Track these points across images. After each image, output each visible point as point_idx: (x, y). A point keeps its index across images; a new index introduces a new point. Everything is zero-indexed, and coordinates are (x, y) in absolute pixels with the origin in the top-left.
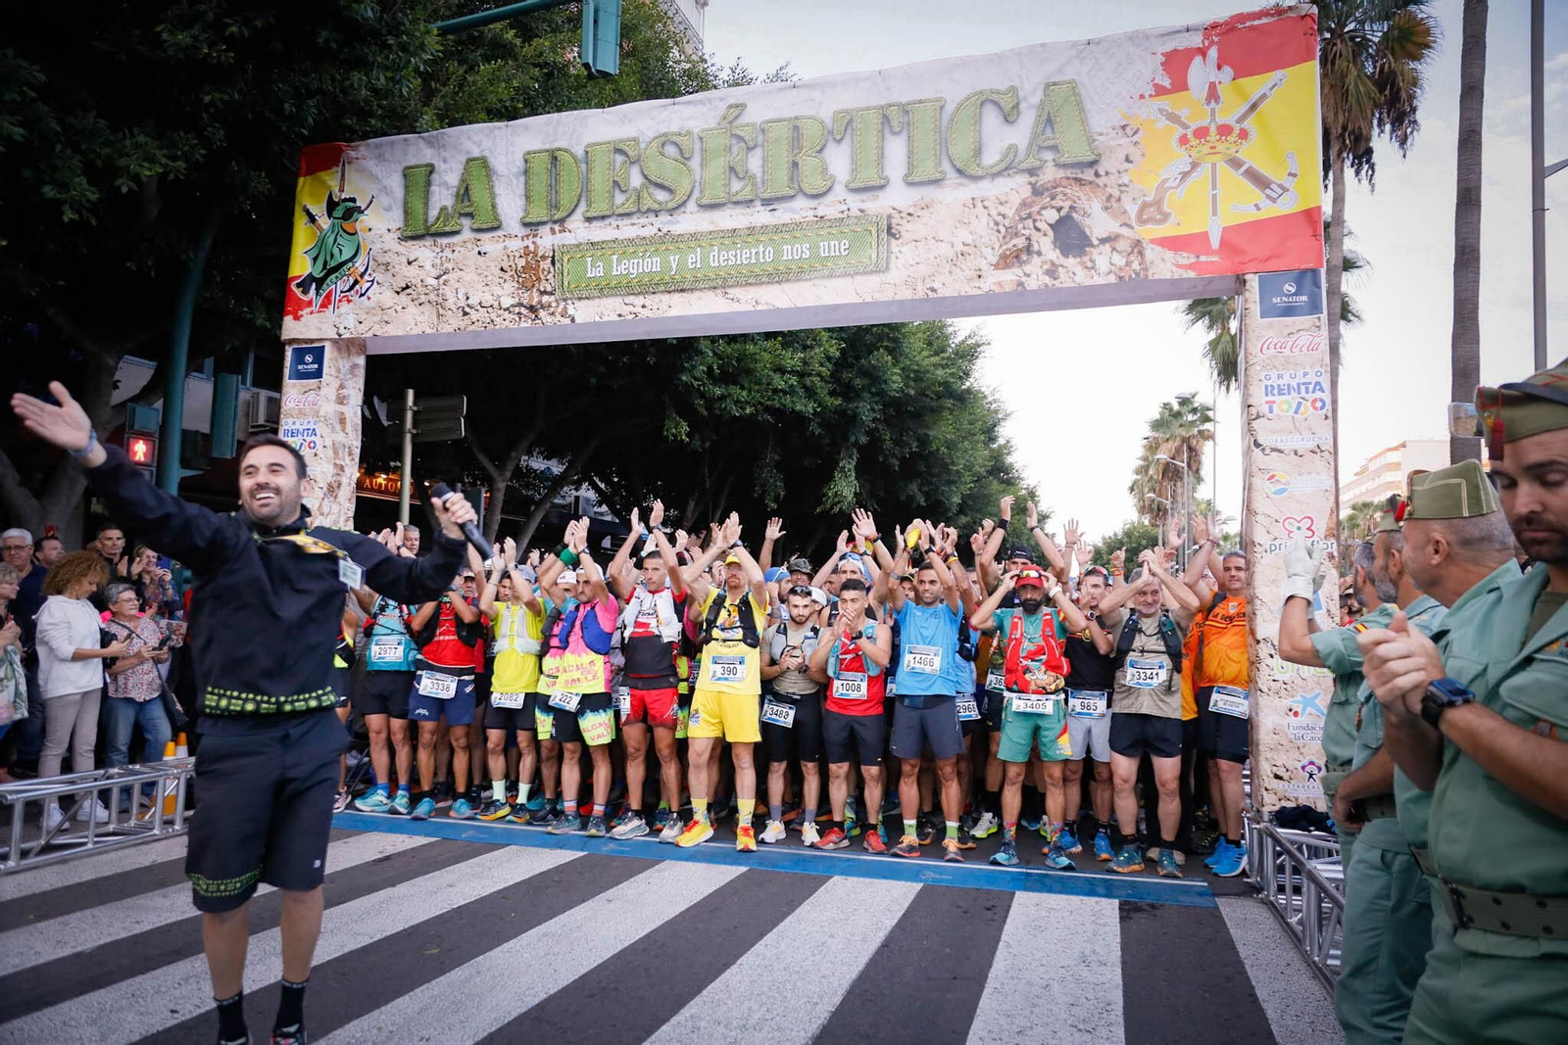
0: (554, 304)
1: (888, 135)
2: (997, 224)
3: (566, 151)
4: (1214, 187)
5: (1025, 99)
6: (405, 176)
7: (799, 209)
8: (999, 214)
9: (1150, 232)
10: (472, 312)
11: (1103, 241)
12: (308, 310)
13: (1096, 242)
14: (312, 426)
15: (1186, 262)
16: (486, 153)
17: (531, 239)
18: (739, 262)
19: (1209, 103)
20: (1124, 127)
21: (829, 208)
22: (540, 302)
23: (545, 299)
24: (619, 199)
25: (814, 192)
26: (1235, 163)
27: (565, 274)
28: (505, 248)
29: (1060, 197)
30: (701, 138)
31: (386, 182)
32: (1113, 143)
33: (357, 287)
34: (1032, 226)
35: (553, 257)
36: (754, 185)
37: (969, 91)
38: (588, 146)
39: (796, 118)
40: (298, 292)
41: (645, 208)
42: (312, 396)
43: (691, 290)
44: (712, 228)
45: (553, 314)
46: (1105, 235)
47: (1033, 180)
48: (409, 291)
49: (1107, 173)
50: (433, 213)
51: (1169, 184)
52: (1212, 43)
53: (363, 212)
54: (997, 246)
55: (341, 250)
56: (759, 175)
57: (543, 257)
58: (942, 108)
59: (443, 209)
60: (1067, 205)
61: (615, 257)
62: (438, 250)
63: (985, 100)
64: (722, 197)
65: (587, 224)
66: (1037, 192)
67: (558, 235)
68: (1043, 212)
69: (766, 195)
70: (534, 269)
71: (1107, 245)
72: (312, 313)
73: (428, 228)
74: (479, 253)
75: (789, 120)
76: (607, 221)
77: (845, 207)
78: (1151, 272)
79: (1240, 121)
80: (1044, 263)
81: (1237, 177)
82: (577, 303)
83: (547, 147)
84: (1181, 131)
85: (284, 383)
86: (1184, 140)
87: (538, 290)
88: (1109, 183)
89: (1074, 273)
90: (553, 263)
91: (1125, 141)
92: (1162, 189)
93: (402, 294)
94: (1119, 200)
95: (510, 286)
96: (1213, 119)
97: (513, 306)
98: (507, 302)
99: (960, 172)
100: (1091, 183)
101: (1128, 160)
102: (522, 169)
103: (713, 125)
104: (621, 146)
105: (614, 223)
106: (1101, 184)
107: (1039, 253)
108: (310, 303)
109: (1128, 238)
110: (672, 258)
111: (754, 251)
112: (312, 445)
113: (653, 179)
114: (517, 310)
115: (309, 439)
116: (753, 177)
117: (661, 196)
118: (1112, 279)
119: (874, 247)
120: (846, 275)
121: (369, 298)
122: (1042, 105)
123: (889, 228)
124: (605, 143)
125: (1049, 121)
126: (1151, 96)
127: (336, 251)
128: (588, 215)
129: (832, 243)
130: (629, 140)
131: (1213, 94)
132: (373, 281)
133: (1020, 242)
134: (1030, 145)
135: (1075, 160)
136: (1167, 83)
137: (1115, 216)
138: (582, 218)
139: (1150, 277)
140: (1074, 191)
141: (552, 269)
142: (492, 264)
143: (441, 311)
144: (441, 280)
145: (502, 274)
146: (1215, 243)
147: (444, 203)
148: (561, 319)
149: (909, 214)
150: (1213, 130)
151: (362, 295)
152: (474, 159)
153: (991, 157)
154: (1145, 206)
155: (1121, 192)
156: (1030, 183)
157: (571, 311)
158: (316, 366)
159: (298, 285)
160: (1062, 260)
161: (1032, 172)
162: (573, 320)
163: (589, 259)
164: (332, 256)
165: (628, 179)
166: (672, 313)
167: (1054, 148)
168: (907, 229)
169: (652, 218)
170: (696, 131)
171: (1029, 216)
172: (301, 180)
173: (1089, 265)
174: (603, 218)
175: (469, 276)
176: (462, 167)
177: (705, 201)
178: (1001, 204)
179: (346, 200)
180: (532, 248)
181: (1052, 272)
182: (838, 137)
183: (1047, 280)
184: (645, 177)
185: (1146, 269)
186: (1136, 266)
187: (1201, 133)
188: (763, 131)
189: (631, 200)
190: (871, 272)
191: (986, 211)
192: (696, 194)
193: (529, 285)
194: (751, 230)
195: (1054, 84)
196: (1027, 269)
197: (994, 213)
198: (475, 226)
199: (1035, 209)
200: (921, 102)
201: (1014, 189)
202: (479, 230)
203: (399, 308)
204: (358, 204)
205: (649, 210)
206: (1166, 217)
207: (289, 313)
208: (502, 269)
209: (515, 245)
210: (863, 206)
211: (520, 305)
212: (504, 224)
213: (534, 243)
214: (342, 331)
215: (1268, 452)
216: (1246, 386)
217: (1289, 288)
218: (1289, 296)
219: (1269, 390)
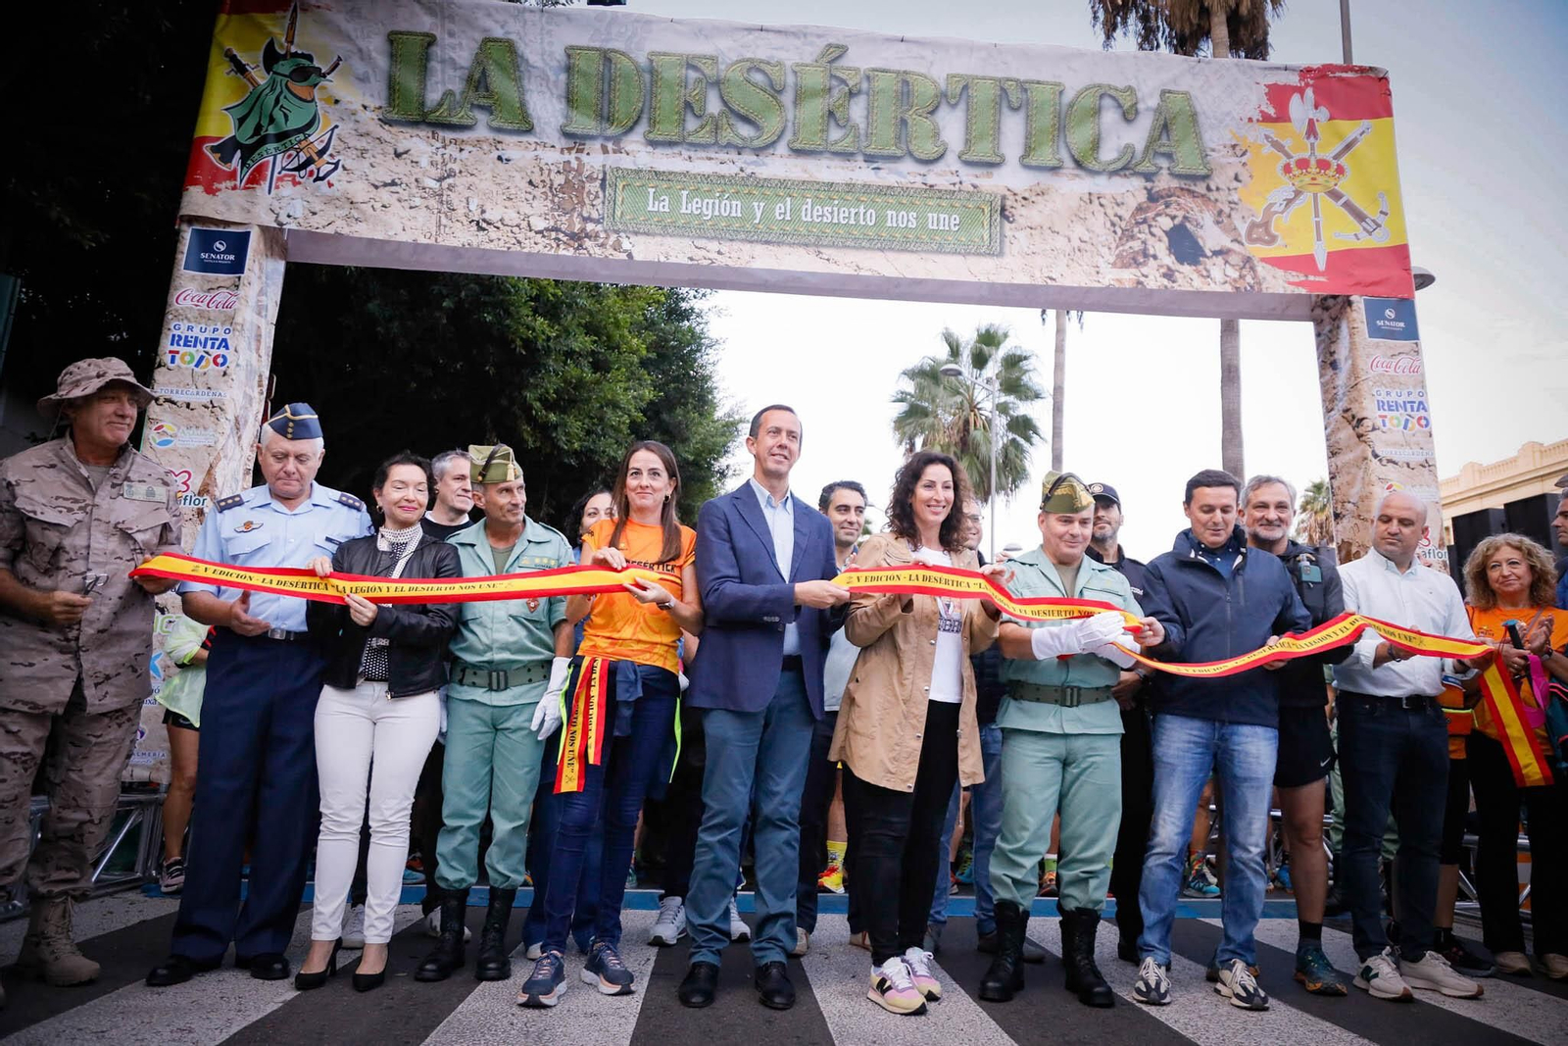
0: (603, 235)
1: (1005, 110)
2: (1113, 225)
3: (623, 54)
4: (1317, 216)
5: (1143, 99)
6: (391, 42)
7: (905, 174)
8: (1116, 215)
9: (1258, 251)
10: (491, 229)
11: (1216, 253)
12: (229, 184)
13: (1209, 254)
14: (220, 335)
15: (1296, 280)
16: (513, 37)
17: (574, 154)
18: (836, 221)
19: (1308, 138)
20: (1234, 147)
21: (940, 177)
22: (583, 230)
23: (590, 227)
24: (692, 124)
25: (923, 156)
26: (1335, 195)
27: (619, 203)
28: (537, 158)
29: (1174, 206)
30: (795, 73)
31: (362, 44)
32: (1224, 161)
33: (312, 167)
34: (1147, 231)
35: (604, 180)
36: (857, 136)
37: (1087, 82)
38: (653, 53)
39: (905, 72)
40: (214, 158)
41: (724, 142)
42: (222, 296)
43: (779, 244)
44: (805, 177)
45: (602, 245)
46: (1217, 248)
47: (1149, 185)
48: (394, 189)
49: (1218, 189)
50: (433, 96)
51: (1275, 208)
52: (1307, 85)
53: (324, 76)
54: (1113, 246)
55: (286, 116)
56: (862, 126)
57: (590, 178)
58: (1061, 93)
59: (449, 93)
60: (1180, 214)
61: (685, 193)
62: (439, 145)
63: (1104, 93)
64: (816, 142)
65: (650, 149)
66: (1153, 198)
67: (611, 155)
68: (1158, 219)
69: (869, 151)
70: (576, 190)
71: (1220, 258)
72: (234, 188)
73: (425, 115)
74: (500, 158)
75: (898, 73)
76: (676, 150)
77: (957, 180)
78: (1264, 286)
79: (1336, 157)
80: (1162, 266)
81: (1337, 207)
82: (633, 238)
83: (597, 45)
84: (1284, 160)
85: (176, 273)
86: (1287, 169)
87: (580, 215)
88: (1219, 198)
89: (1189, 278)
90: (603, 186)
91: (1233, 160)
92: (1269, 211)
93: (381, 190)
94: (1229, 216)
95: (541, 205)
96: (1313, 153)
97: (547, 229)
98: (540, 224)
99: (1079, 164)
100: (1203, 196)
101: (1236, 178)
102: (563, 64)
103: (808, 62)
104: (695, 62)
105: (686, 154)
106: (1212, 198)
107: (1155, 257)
108: (232, 176)
109: (1239, 253)
110: (756, 204)
111: (853, 211)
112: (220, 360)
113: (736, 108)
114: (553, 235)
115: (215, 352)
116: (855, 127)
117: (745, 131)
118: (1228, 288)
119: (987, 227)
120: (956, 253)
121: (330, 185)
122: (1158, 111)
123: (1003, 209)
124: (674, 55)
125: (1166, 127)
126: (1258, 121)
127: (278, 115)
128: (651, 136)
129: (942, 216)
130: (705, 57)
131: (1312, 130)
132: (336, 165)
133: (1136, 245)
134: (1147, 148)
135: (1189, 172)
136: (1271, 111)
137: (1225, 230)
138: (643, 140)
139: (1264, 291)
140: (1186, 201)
141: (601, 194)
142: (518, 176)
143: (444, 221)
144: (445, 184)
145: (530, 189)
146: (1321, 265)
147: (450, 87)
148: (614, 253)
149: (1025, 199)
150: (1313, 162)
151: (318, 179)
152: (496, 40)
153: (1108, 153)
154: (1253, 226)
155: (1232, 209)
156: (1146, 188)
157: (626, 245)
158: (232, 257)
159: (214, 150)
160: (1176, 266)
161: (1148, 177)
162: (630, 256)
163: (652, 191)
164: (272, 120)
165: (704, 101)
166: (757, 265)
167: (1169, 156)
168: (1021, 213)
169: (733, 155)
170: (788, 63)
171: (1145, 221)
172: (223, 18)
173: (1205, 273)
174: (671, 144)
175: (484, 183)
176: (477, 46)
177: (797, 146)
178: (1118, 205)
179: (295, 55)
180: (574, 164)
181: (1169, 275)
182: (953, 101)
183: (1165, 282)
184: (725, 103)
185: (1260, 284)
186: (1249, 279)
187: (1303, 164)
188: (868, 78)
189: (708, 128)
190: (984, 254)
191: (1102, 209)
192: (788, 136)
193: (569, 207)
194: (850, 187)
195: (1170, 92)
196: (1145, 270)
197: (1111, 213)
198: (495, 124)
199: (1150, 215)
200: (1038, 83)
201: (1132, 191)
202: (499, 130)
203: (378, 206)
204: (316, 64)
205: (729, 145)
206: (1273, 239)
207: (195, 183)
208: (531, 183)
209: (552, 157)
210: (976, 182)
211: (556, 229)
212: (537, 129)
213: (577, 159)
214: (283, 219)
215: (1384, 462)
216: (1355, 400)
217: (1390, 313)
218: (1390, 320)
219: (1381, 405)
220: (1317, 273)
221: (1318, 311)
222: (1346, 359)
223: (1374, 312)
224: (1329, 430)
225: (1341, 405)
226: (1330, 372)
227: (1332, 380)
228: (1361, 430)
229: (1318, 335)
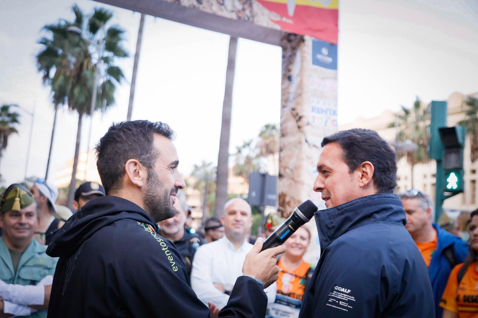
15: (275, 19)
78: (256, 19)
139: (256, 22)
146: (291, 11)
185: (254, 17)
186: (248, 12)
215: (311, 146)
216: (298, 104)
217: (325, 51)
218: (324, 55)
219: (313, 109)
220: (287, 16)
221: (285, 42)
222: (298, 76)
223: (316, 49)
224: (283, 119)
225: (291, 105)
226: (287, 82)
227: (288, 88)
228: (300, 123)
229: (284, 57)
